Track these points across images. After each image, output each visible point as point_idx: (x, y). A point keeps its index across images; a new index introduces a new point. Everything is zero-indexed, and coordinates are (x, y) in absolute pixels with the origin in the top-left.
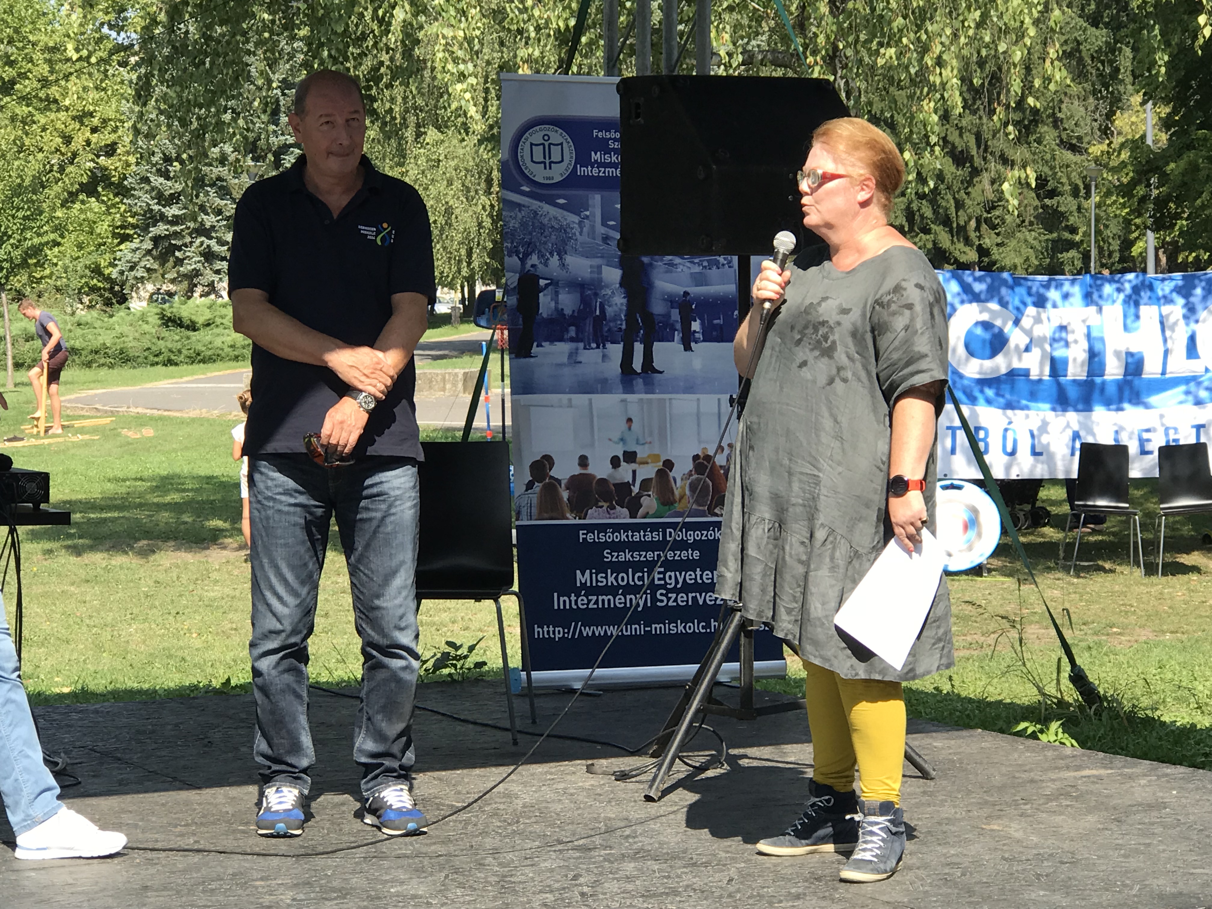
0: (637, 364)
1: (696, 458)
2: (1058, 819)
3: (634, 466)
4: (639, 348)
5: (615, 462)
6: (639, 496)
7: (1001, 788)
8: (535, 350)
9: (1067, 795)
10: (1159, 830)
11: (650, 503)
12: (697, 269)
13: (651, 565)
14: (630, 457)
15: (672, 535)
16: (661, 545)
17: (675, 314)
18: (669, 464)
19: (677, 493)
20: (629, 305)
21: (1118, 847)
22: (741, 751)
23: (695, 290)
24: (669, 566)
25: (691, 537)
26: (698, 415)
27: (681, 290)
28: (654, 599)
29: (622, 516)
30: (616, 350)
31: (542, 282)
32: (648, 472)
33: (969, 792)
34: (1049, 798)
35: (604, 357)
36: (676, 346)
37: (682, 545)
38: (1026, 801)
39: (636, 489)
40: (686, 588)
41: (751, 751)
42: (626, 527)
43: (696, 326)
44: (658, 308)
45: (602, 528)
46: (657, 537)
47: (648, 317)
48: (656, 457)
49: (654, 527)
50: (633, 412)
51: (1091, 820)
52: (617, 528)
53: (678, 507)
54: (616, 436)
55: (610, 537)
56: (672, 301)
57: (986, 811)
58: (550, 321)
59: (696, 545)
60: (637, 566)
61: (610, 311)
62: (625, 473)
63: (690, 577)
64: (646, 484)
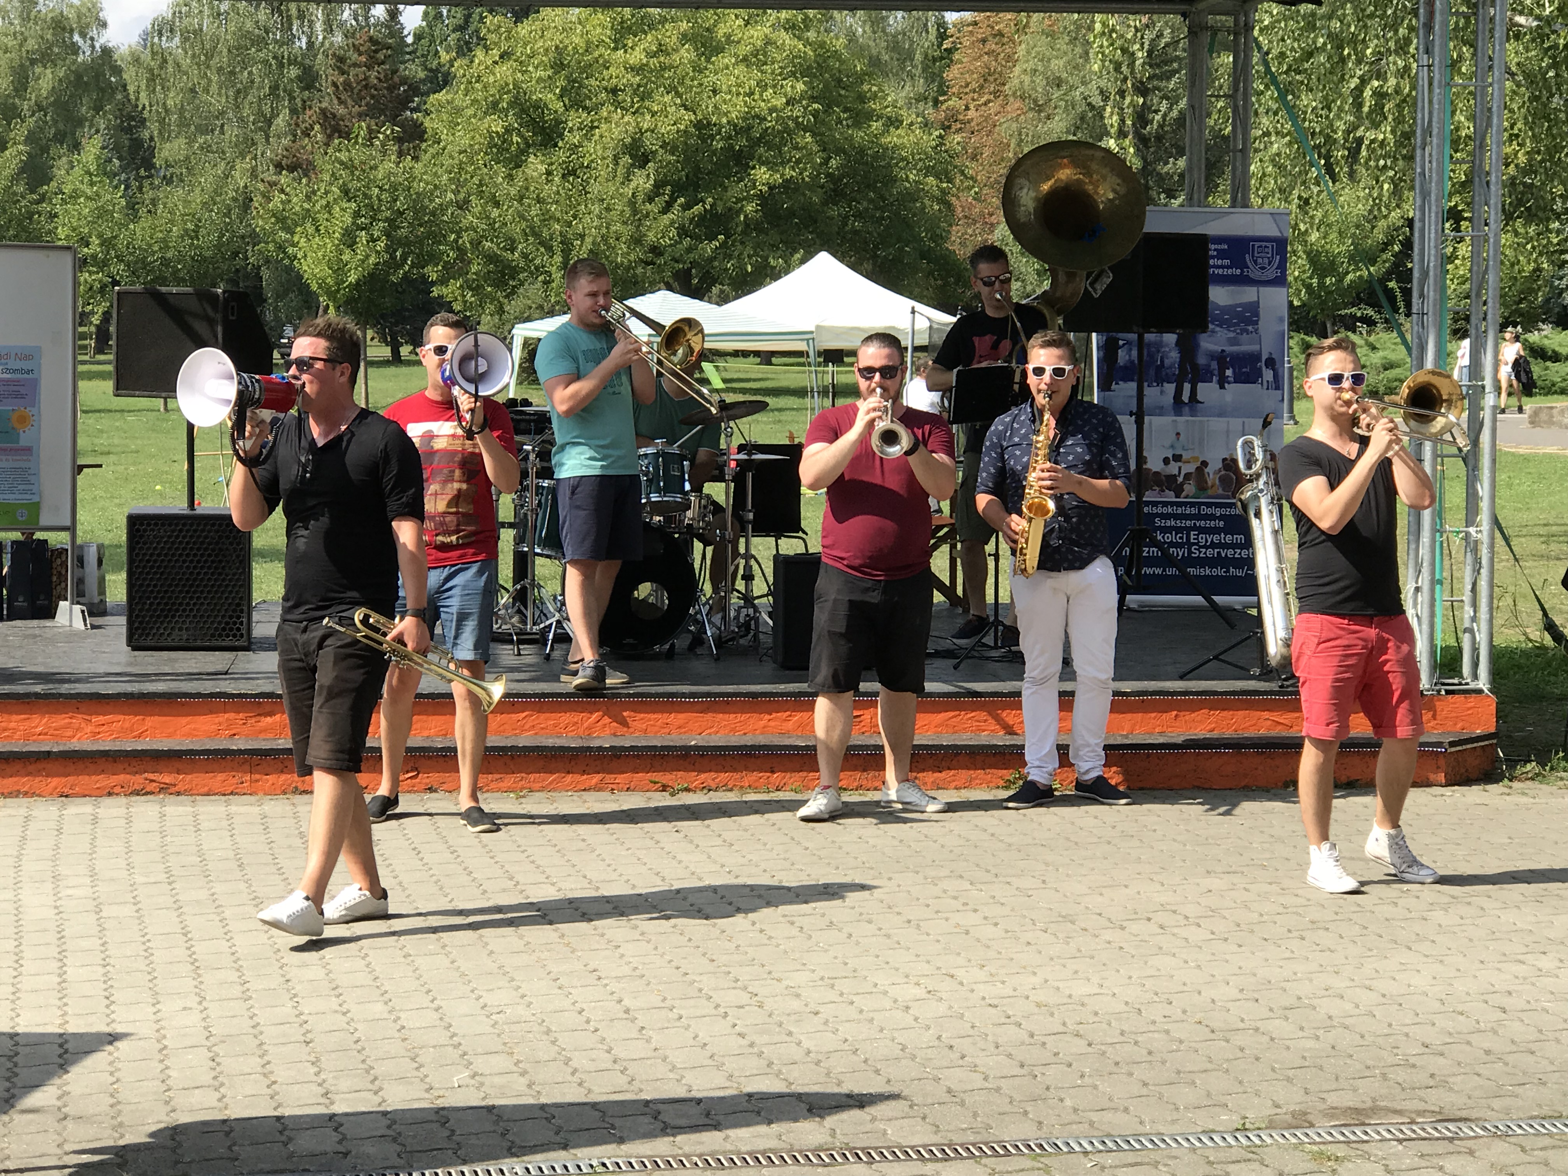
0: (1185, 398)
1: (1224, 460)
4: (1187, 387)
5: (1166, 461)
8: (1114, 386)
11: (1190, 488)
12: (1232, 335)
13: (1189, 529)
15: (1205, 510)
16: (1199, 517)
17: (1214, 365)
18: (1205, 464)
20: (1181, 358)
24: (1202, 530)
25: (1218, 512)
26: (1228, 432)
28: (1190, 552)
29: (1170, 496)
30: (1170, 388)
31: (1121, 343)
32: (1190, 468)
35: (1162, 392)
36: (1214, 385)
37: (1212, 517)
39: (1180, 479)
40: (1213, 545)
43: (1229, 372)
46: (1194, 511)
47: (1195, 367)
50: (1181, 429)
53: (1210, 492)
54: (1167, 443)
59: (1221, 518)
60: (1179, 530)
61: (1167, 362)
62: (1173, 468)
63: (1216, 538)
64: (1187, 476)
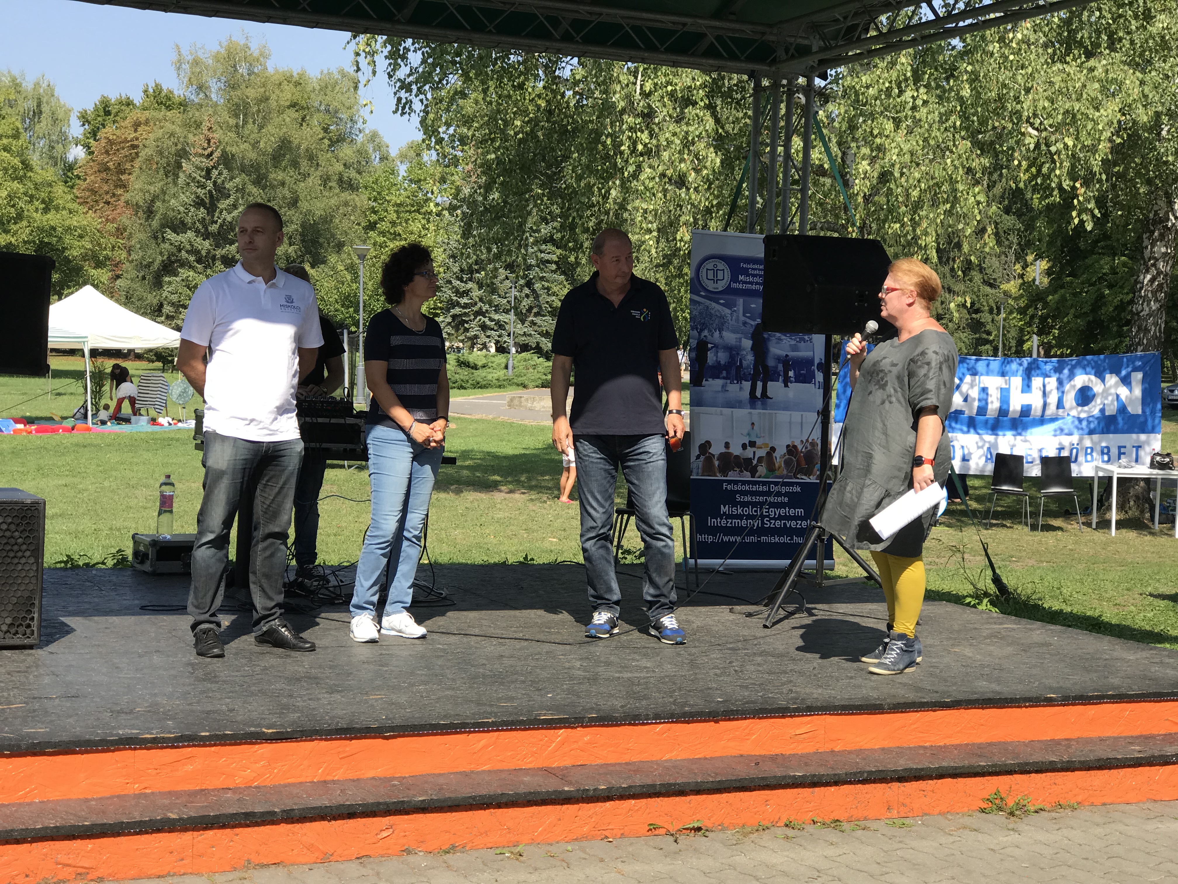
0: (758, 393)
1: (788, 446)
2: (992, 648)
3: (754, 449)
4: (760, 384)
5: (744, 446)
6: (756, 466)
7: (959, 631)
8: (704, 382)
9: (996, 637)
10: (1048, 656)
11: (762, 470)
12: (793, 342)
13: (761, 504)
14: (752, 444)
15: (774, 489)
16: (768, 493)
17: (780, 367)
18: (773, 449)
19: (777, 465)
20: (755, 360)
21: (1025, 663)
22: (813, 606)
23: (791, 354)
24: (773, 505)
25: (784, 490)
26: (790, 423)
27: (784, 354)
28: (763, 523)
29: (747, 476)
30: (747, 385)
31: (710, 346)
32: (762, 453)
33: (941, 633)
34: (986, 638)
35: (741, 389)
36: (780, 384)
37: (779, 494)
38: (972, 638)
39: (755, 462)
40: (780, 518)
41: (818, 606)
42: (749, 483)
43: (791, 374)
44: (771, 363)
45: (736, 482)
46: (765, 488)
47: (766, 367)
48: (766, 445)
49: (764, 483)
50: (755, 419)
51: (1009, 650)
52: (744, 483)
53: (777, 473)
54: (745, 432)
55: (739, 487)
56: (779, 359)
57: (951, 642)
58: (713, 367)
59: (786, 494)
60: (754, 504)
61: (745, 363)
62: (749, 453)
63: (782, 511)
64: (760, 459)
